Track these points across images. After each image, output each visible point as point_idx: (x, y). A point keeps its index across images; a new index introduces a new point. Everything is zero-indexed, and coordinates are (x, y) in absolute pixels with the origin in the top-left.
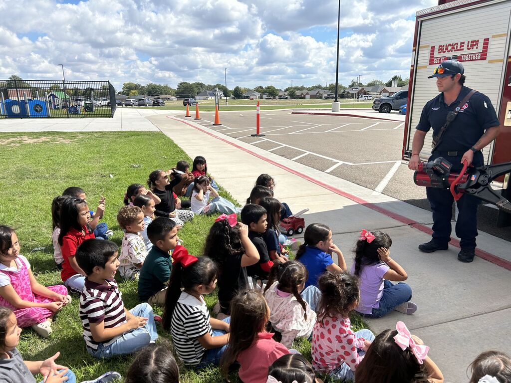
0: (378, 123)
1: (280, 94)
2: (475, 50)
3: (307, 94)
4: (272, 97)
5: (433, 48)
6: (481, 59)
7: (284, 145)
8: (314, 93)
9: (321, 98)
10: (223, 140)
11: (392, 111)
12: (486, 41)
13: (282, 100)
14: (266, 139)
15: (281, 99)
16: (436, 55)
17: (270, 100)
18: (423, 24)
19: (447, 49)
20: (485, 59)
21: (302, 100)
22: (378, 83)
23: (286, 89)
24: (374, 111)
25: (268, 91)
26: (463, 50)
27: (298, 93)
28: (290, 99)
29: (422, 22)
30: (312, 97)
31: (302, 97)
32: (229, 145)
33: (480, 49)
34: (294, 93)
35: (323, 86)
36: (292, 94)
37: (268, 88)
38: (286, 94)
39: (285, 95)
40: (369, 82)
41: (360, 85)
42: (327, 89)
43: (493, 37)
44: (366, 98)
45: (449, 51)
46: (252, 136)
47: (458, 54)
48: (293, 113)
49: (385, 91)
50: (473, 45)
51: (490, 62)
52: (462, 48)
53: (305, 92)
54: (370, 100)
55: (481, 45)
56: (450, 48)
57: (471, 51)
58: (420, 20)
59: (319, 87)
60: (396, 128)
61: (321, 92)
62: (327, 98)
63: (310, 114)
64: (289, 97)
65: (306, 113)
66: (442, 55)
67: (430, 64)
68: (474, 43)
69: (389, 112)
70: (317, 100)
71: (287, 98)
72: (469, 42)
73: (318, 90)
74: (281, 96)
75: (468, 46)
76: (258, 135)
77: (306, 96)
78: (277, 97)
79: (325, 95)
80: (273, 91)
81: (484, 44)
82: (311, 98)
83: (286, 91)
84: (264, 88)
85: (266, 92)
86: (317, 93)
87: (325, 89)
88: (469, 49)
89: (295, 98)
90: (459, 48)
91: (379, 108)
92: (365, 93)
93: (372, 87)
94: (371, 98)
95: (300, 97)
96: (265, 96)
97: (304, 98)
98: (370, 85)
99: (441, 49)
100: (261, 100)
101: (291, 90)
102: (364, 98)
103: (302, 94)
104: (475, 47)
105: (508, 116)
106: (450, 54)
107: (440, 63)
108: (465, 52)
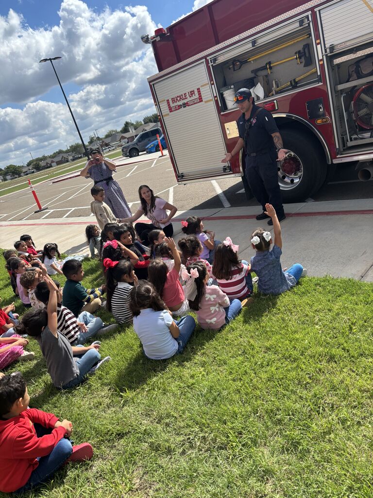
0: (136, 167)
1: (24, 170)
2: (194, 97)
3: (53, 162)
4: (17, 176)
5: (168, 100)
6: (200, 102)
7: (73, 209)
8: (58, 159)
9: (67, 161)
10: (11, 225)
11: (140, 153)
12: (198, 89)
13: (29, 175)
14: (52, 211)
15: (27, 174)
16: (172, 105)
17: (16, 179)
18: (155, 86)
19: (177, 100)
20: (202, 101)
21: (50, 169)
22: (114, 133)
23: (28, 163)
24: (125, 158)
25: (9, 171)
26: (187, 98)
27: (42, 164)
28: (37, 172)
29: (153, 85)
30: (59, 163)
31: (49, 166)
32: (22, 227)
33: (197, 96)
34: (38, 165)
35: (64, 149)
36: (38, 166)
37: (8, 168)
38: (31, 168)
39: (29, 169)
40: (106, 133)
41: (98, 138)
42: (70, 152)
43: (202, 86)
44: (110, 149)
45: (179, 101)
46: (35, 212)
47: (185, 101)
48: (53, 183)
49: (123, 138)
50: (192, 94)
51: (206, 102)
53: (49, 161)
54: (114, 150)
55: (196, 92)
56: (178, 98)
57: (192, 98)
58: (151, 84)
59: (60, 152)
60: (153, 166)
61: (65, 155)
62: (73, 160)
63: (70, 178)
64: (35, 170)
65: (67, 179)
66: (175, 104)
67: (170, 112)
68: (192, 93)
69: (138, 155)
70: (64, 165)
71: (33, 172)
72: (189, 93)
73: (61, 155)
74: (26, 172)
75: (189, 95)
76: (41, 210)
77: (53, 164)
78: (22, 174)
79: (70, 158)
80: (15, 170)
81: (198, 92)
82: (58, 165)
83: (29, 165)
84: (3, 169)
85: (8, 173)
86: (62, 159)
87: (67, 152)
88: (190, 97)
89: (41, 170)
90: (184, 98)
91: (128, 154)
92: (107, 145)
93: (110, 138)
94: (114, 148)
95: (46, 167)
96: (8, 177)
97: (51, 166)
98: (107, 136)
99: (174, 100)
100: (6, 182)
101: (35, 163)
102: (108, 150)
103: (47, 163)
104: (193, 95)
105: (228, 132)
106: (181, 103)
107: (176, 110)
108: (189, 99)
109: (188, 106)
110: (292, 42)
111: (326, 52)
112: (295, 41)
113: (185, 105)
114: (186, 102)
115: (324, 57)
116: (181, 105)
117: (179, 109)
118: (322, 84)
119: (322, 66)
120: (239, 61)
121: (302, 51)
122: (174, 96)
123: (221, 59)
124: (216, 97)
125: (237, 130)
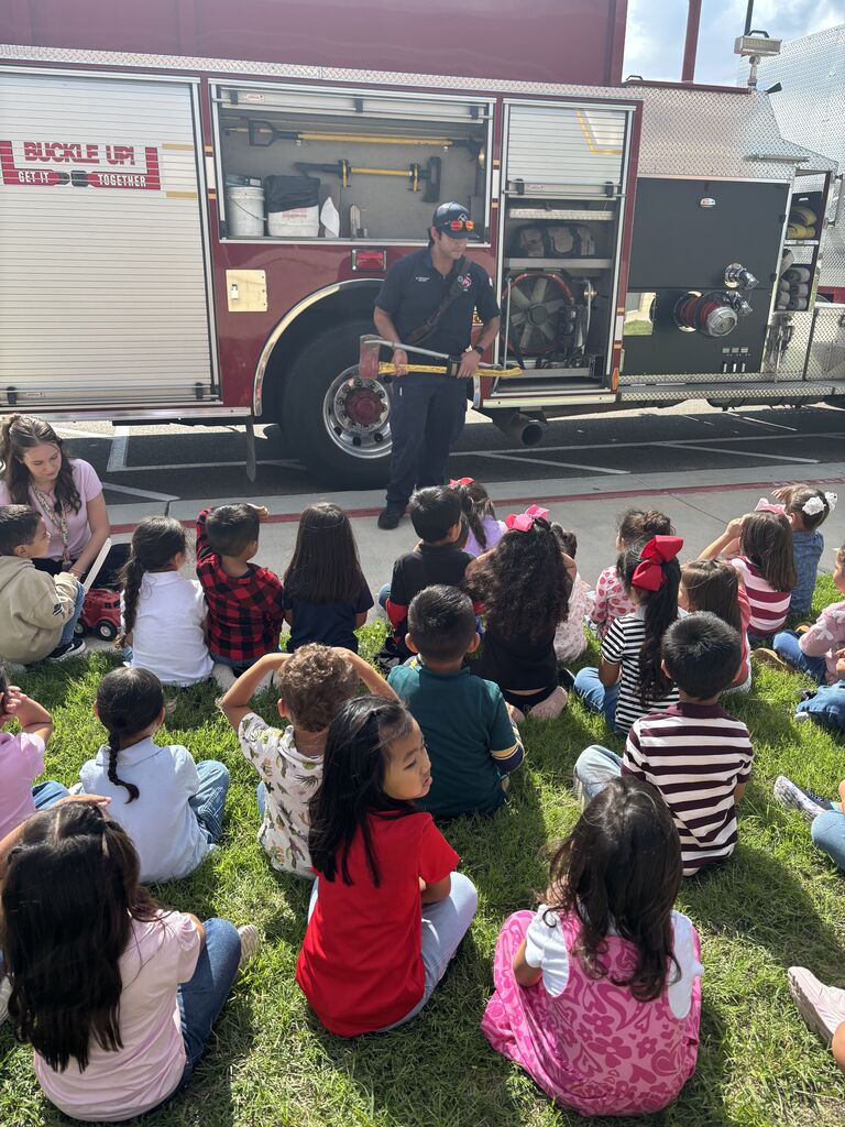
2: (126, 167)
5: (8, 143)
6: (148, 187)
12: (151, 151)
16: (21, 163)
19: (51, 153)
20: (158, 188)
26: (96, 161)
33: (141, 166)
43: (165, 147)
45: (58, 160)
47: (89, 169)
50: (120, 157)
51: (170, 194)
52: (94, 157)
55: (140, 158)
57: (118, 168)
66: (40, 165)
67: (7, 182)
68: (123, 153)
72: (108, 148)
75: (109, 156)
81: (148, 158)
88: (113, 162)
99: (34, 151)
104: (127, 161)
105: (232, 294)
106: (68, 167)
107: (38, 183)
108: (103, 165)
109: (97, 185)
110: (416, 142)
111: (507, 188)
112: (422, 142)
113: (81, 180)
114: (89, 171)
115: (503, 197)
116: (65, 176)
117: (51, 183)
118: (489, 246)
119: (495, 213)
120: (270, 126)
121: (424, 167)
122: (43, 138)
123: (251, 101)
124: (215, 191)
125: (265, 295)
